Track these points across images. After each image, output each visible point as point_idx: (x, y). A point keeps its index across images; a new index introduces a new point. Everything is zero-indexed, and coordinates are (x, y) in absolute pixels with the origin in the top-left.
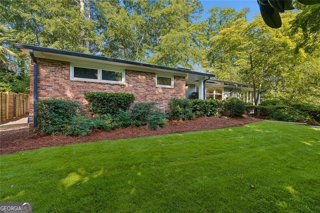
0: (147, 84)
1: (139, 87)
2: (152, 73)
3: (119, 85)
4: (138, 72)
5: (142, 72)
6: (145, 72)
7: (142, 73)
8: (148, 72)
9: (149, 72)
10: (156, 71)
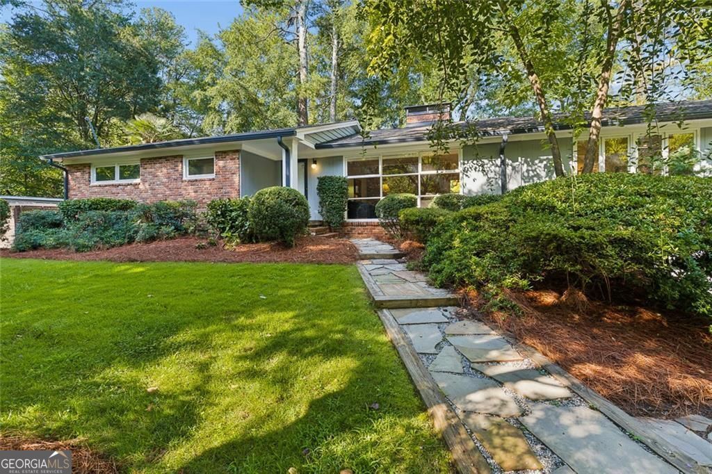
0: (169, 178)
1: (157, 185)
2: (175, 157)
3: (131, 184)
4: (155, 159)
5: (161, 158)
6: (165, 158)
7: (160, 161)
8: (168, 157)
9: (170, 156)
10: (181, 151)
